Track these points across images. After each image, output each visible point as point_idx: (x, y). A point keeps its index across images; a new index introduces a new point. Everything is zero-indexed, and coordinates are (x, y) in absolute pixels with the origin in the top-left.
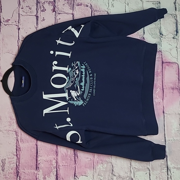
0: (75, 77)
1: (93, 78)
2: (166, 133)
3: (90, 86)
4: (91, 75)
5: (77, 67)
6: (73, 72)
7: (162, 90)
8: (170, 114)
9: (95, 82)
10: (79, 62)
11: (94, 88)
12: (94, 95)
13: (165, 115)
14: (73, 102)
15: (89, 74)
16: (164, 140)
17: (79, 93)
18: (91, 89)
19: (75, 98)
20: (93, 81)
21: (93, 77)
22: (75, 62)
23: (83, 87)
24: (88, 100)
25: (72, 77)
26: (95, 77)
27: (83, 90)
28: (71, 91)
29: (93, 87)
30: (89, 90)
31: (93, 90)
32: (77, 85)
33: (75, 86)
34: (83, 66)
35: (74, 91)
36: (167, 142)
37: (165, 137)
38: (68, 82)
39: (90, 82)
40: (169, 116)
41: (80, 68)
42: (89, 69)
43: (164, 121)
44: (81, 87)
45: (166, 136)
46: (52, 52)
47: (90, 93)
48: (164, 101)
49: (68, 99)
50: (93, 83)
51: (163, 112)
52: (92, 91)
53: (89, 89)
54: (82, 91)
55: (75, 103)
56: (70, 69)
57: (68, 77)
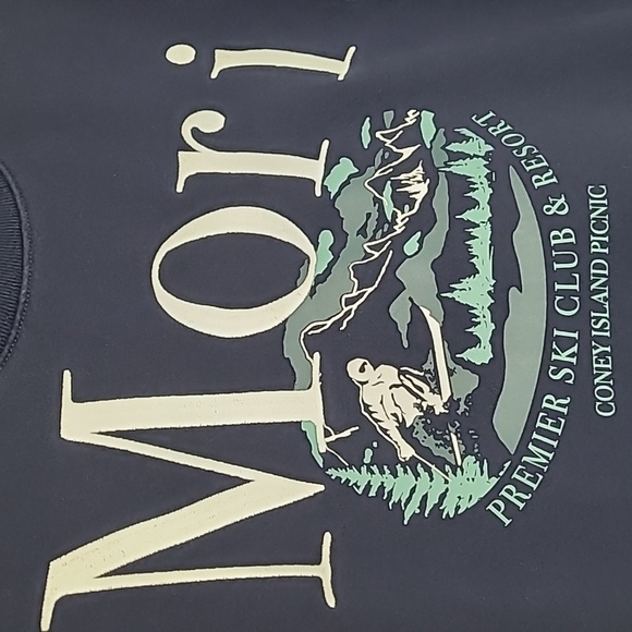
0: (399, 229)
1: (583, 236)
3: (553, 321)
4: (557, 206)
5: (407, 152)
6: (378, 185)
9: (600, 274)
10: (427, 116)
11: (601, 341)
12: (605, 407)
14: (376, 480)
15: (539, 198)
17: (446, 394)
18: (565, 344)
19: (396, 436)
20: (583, 269)
21: (579, 220)
22: (389, 116)
23: (484, 330)
24: (539, 457)
25: (362, 231)
26: (599, 225)
27: (480, 355)
28: (353, 367)
29: (582, 323)
30: (546, 362)
31: (584, 355)
32: (415, 310)
33: (400, 312)
34: (468, 139)
35: (389, 373)
38: (319, 279)
39: (552, 277)
41: (439, 158)
42: (530, 156)
44: (458, 322)
46: (181, 55)
47: (559, 389)
49: (320, 444)
50: (586, 281)
52: (583, 367)
53: (547, 351)
54: (468, 365)
55: (398, 485)
56: (346, 167)
57: (327, 238)
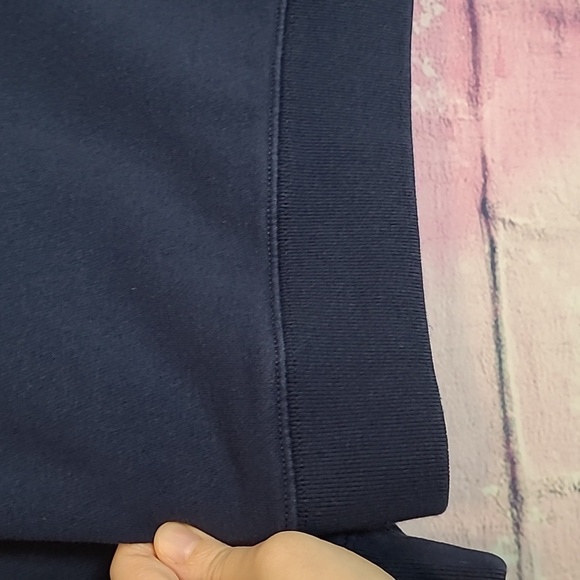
2: (516, 414)
7: (464, 16)
8: (542, 235)
13: (502, 237)
16: (506, 491)
36: (533, 514)
37: (511, 460)
40: (534, 254)
43: (495, 298)
45: (521, 447)
48: (487, 111)
51: (484, 210)
